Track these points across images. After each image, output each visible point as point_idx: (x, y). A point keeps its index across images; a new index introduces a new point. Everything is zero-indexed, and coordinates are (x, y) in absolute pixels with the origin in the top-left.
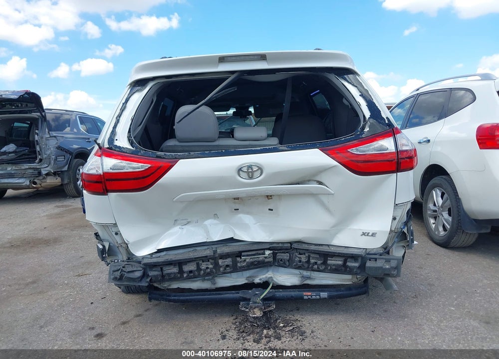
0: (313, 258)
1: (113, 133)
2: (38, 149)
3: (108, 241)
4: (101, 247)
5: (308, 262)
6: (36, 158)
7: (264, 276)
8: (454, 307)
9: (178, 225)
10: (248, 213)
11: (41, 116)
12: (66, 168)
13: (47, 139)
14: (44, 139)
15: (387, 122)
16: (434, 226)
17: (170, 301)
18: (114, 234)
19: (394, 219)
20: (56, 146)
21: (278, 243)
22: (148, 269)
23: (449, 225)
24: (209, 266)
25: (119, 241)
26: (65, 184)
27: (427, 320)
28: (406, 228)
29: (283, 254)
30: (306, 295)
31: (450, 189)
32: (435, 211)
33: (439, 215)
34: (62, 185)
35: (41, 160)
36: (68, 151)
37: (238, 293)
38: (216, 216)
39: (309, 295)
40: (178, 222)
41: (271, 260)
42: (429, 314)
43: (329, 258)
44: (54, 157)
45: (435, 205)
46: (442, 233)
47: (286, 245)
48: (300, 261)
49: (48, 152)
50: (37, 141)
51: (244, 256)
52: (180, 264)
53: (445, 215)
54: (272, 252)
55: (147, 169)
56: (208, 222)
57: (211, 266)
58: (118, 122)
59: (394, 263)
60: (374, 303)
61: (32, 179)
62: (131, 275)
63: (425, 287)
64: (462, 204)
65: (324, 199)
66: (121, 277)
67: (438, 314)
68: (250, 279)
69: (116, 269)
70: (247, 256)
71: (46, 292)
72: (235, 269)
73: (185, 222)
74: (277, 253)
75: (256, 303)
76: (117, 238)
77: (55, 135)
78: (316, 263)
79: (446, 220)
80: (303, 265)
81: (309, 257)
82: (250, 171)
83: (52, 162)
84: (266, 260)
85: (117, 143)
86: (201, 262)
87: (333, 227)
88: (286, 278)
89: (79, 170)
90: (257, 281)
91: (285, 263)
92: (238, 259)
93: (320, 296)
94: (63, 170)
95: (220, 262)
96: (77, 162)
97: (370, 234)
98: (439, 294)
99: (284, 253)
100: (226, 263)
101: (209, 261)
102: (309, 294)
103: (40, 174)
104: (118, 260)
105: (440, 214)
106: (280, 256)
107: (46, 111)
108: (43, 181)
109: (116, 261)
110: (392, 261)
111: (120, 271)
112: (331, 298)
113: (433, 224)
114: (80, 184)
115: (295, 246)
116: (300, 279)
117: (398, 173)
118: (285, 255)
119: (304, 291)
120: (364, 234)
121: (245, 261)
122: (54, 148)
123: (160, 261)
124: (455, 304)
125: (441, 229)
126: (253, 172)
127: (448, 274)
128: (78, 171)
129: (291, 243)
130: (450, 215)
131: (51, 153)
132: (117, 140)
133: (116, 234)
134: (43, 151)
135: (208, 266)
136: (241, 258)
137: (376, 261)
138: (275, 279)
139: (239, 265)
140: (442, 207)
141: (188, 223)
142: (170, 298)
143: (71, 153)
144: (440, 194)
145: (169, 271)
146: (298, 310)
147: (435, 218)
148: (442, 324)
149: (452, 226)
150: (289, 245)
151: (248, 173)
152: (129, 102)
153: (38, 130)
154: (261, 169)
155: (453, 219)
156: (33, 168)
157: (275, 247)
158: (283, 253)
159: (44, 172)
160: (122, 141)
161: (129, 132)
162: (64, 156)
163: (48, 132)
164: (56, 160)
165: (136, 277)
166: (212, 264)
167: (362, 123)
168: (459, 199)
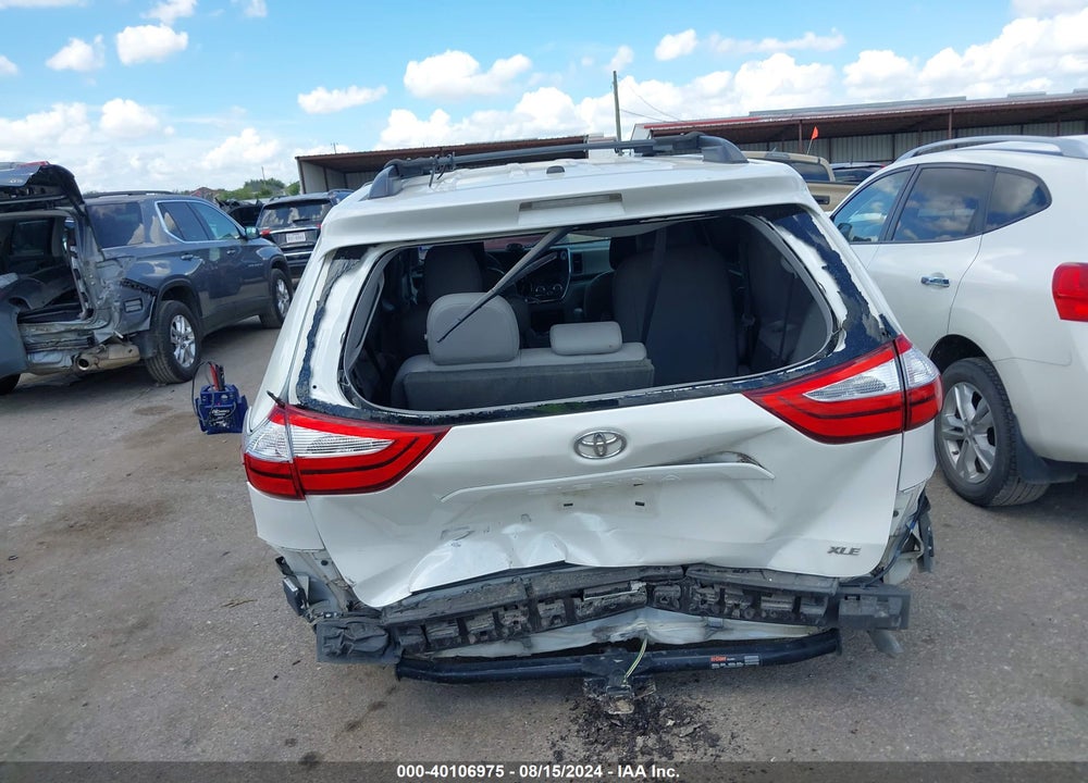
0: (732, 596)
1: (306, 373)
2: (81, 288)
3: (305, 574)
4: (294, 589)
5: (721, 603)
6: (79, 308)
7: (629, 628)
8: (1009, 664)
9: (450, 538)
10: (591, 510)
11: (75, 211)
12: (146, 325)
13: (98, 266)
14: (92, 267)
15: (881, 326)
16: (956, 458)
17: (440, 680)
18: (319, 563)
19: (896, 514)
20: (121, 279)
21: (657, 568)
22: (397, 633)
23: (989, 463)
24: (519, 619)
25: (331, 576)
26: (148, 360)
27: (959, 701)
28: (917, 526)
29: (667, 588)
30: (715, 662)
31: (991, 391)
32: (958, 429)
33: (967, 438)
34: (142, 360)
35: (90, 313)
36: (148, 287)
37: (578, 661)
38: (525, 518)
39: (723, 662)
40: (450, 534)
41: (644, 598)
42: (961, 683)
43: (763, 598)
44: (118, 304)
45: (957, 415)
46: (974, 476)
47: (673, 572)
48: (704, 602)
49: (104, 295)
50: (76, 270)
51: (588, 596)
52: (460, 620)
53: (982, 440)
54: (645, 584)
55: (387, 449)
56: (510, 530)
57: (523, 619)
58: (311, 345)
59: (895, 606)
60: (848, 658)
61: (76, 354)
62: (364, 647)
63: (948, 613)
64: (1018, 425)
65: (754, 487)
66: (344, 650)
67: (979, 683)
68: (600, 635)
69: (330, 634)
70: (596, 595)
71: (175, 650)
72: (571, 619)
73: (464, 532)
74: (654, 587)
75: (620, 689)
76: (326, 570)
77: (114, 255)
78: (737, 606)
79: (983, 453)
80: (710, 610)
81: (722, 593)
82: (600, 444)
83: (116, 315)
84: (634, 600)
85: (317, 395)
86: (501, 612)
87: (770, 538)
88: (674, 629)
89: (175, 325)
90: (615, 637)
91: (671, 604)
92: (577, 601)
93: (743, 662)
94: (141, 329)
95: (541, 608)
96: (167, 307)
97: (847, 551)
98: (977, 632)
99: (671, 585)
100: (553, 612)
101: (517, 608)
102: (724, 659)
103: (92, 342)
104: (332, 613)
105: (969, 437)
106: (660, 591)
107: (88, 201)
108: (103, 355)
109: (328, 616)
110: (891, 600)
111: (341, 639)
112: (764, 663)
113: (955, 453)
114: (179, 355)
115: (691, 573)
116: (703, 630)
117: (906, 433)
118: (672, 589)
119: (712, 653)
120: (834, 550)
121: (591, 603)
122: (115, 284)
123: (421, 617)
124: (1010, 656)
125: (971, 467)
126: (605, 446)
127: (991, 578)
128: (172, 328)
129: (685, 567)
130: (991, 442)
131: (112, 295)
132: (315, 387)
133: (325, 563)
134: (92, 291)
135: (516, 619)
136: (582, 600)
137: (858, 599)
138: (651, 634)
139: (579, 613)
140: (974, 422)
141: (470, 533)
142: (441, 674)
143: (153, 292)
144: (969, 395)
145: (440, 633)
146: (697, 681)
147: (960, 442)
148: (989, 709)
149: (996, 466)
150: (680, 571)
151: (595, 447)
152: (329, 298)
153: (75, 245)
154: (622, 440)
155: (998, 453)
156: (75, 330)
157: (652, 576)
158: (667, 585)
159: (100, 338)
160: (328, 391)
161: (341, 367)
162: (141, 300)
163: (99, 251)
164: (123, 309)
165: (374, 650)
166: (524, 614)
167: (830, 334)
168: (1014, 417)
